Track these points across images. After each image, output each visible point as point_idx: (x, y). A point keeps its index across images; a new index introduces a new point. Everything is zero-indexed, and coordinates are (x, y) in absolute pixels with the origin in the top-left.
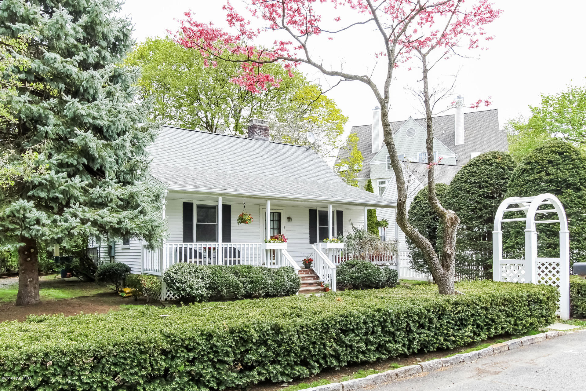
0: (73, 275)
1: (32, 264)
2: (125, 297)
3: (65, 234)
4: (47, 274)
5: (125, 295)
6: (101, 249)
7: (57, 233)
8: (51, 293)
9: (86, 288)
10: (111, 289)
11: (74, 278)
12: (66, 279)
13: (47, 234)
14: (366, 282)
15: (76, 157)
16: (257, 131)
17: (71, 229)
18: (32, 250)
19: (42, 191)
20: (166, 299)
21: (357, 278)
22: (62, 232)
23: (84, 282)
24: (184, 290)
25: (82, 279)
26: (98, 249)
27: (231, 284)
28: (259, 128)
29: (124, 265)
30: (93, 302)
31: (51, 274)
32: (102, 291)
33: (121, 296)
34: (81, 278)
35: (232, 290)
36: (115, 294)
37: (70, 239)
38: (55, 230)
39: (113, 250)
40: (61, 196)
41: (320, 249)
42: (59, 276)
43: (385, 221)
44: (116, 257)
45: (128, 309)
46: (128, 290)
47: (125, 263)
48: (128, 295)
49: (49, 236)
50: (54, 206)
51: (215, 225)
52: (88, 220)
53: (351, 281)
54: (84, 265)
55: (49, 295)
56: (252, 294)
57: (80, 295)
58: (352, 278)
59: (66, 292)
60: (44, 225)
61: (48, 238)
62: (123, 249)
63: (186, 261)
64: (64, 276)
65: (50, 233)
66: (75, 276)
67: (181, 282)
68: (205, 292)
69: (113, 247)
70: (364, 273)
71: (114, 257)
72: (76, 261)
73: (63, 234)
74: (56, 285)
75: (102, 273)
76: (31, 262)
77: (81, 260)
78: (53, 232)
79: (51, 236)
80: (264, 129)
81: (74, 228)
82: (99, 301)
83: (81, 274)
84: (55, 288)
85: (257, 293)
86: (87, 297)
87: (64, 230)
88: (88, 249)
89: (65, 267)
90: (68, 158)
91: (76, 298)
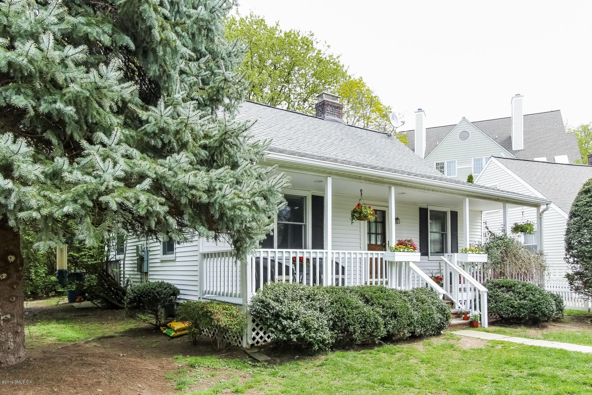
0: (85, 299)
1: (11, 286)
2: (173, 338)
3: (83, 206)
4: (48, 297)
5: (173, 334)
6: (126, 262)
7: (64, 203)
8: (52, 330)
9: (107, 320)
10: (145, 321)
11: (86, 304)
12: (76, 305)
13: (33, 203)
14: (536, 313)
15: (108, 28)
16: (329, 109)
17: (100, 194)
18: (11, 258)
19: (18, 92)
20: (252, 345)
21: (521, 307)
22: (75, 201)
23: (102, 309)
24: (295, 332)
25: (100, 305)
26: (122, 262)
27: (368, 320)
28: (331, 106)
29: (169, 285)
30: (123, 347)
31: (54, 296)
32: (132, 325)
33: (166, 335)
34: (98, 303)
35: (369, 330)
36: (155, 330)
37: (96, 223)
38: (56, 196)
39: (145, 263)
40: (70, 110)
41: (456, 263)
42: (65, 300)
43: (529, 225)
44: (150, 273)
45: (192, 366)
46: (177, 325)
47: (170, 282)
48: (178, 333)
49: (38, 209)
50: (55, 141)
51: (301, 225)
52: (142, 177)
53: (512, 312)
54: (102, 285)
55: (49, 334)
56: (393, 335)
57: (99, 333)
58: (512, 307)
59: (77, 327)
60: (24, 182)
61: (35, 214)
62: (162, 261)
63: (273, 279)
64: (72, 300)
65: (43, 202)
66: (88, 300)
67: (289, 317)
68: (327, 335)
69: (145, 259)
70: (531, 300)
71: (147, 273)
72: (91, 279)
73: (78, 207)
74: (60, 315)
75: (135, 297)
76: (9, 282)
77: (100, 277)
78: (50, 200)
79: (45, 212)
80: (337, 108)
81: (108, 191)
82: (133, 346)
83: (98, 297)
84: (58, 320)
85: (402, 334)
86: (111, 337)
87: (80, 196)
88: (108, 262)
89: (74, 287)
90: (89, 24)
91: (93, 340)
